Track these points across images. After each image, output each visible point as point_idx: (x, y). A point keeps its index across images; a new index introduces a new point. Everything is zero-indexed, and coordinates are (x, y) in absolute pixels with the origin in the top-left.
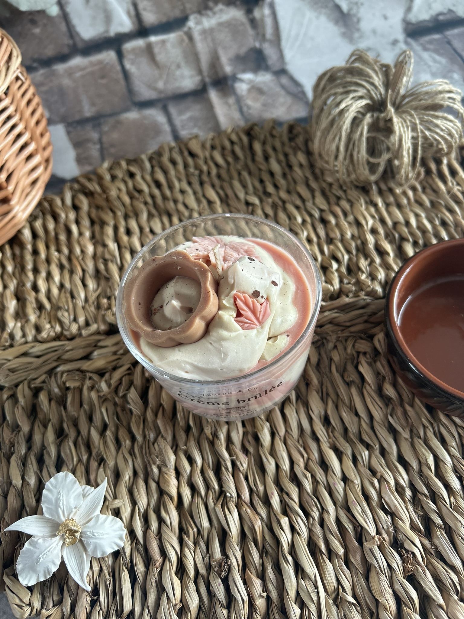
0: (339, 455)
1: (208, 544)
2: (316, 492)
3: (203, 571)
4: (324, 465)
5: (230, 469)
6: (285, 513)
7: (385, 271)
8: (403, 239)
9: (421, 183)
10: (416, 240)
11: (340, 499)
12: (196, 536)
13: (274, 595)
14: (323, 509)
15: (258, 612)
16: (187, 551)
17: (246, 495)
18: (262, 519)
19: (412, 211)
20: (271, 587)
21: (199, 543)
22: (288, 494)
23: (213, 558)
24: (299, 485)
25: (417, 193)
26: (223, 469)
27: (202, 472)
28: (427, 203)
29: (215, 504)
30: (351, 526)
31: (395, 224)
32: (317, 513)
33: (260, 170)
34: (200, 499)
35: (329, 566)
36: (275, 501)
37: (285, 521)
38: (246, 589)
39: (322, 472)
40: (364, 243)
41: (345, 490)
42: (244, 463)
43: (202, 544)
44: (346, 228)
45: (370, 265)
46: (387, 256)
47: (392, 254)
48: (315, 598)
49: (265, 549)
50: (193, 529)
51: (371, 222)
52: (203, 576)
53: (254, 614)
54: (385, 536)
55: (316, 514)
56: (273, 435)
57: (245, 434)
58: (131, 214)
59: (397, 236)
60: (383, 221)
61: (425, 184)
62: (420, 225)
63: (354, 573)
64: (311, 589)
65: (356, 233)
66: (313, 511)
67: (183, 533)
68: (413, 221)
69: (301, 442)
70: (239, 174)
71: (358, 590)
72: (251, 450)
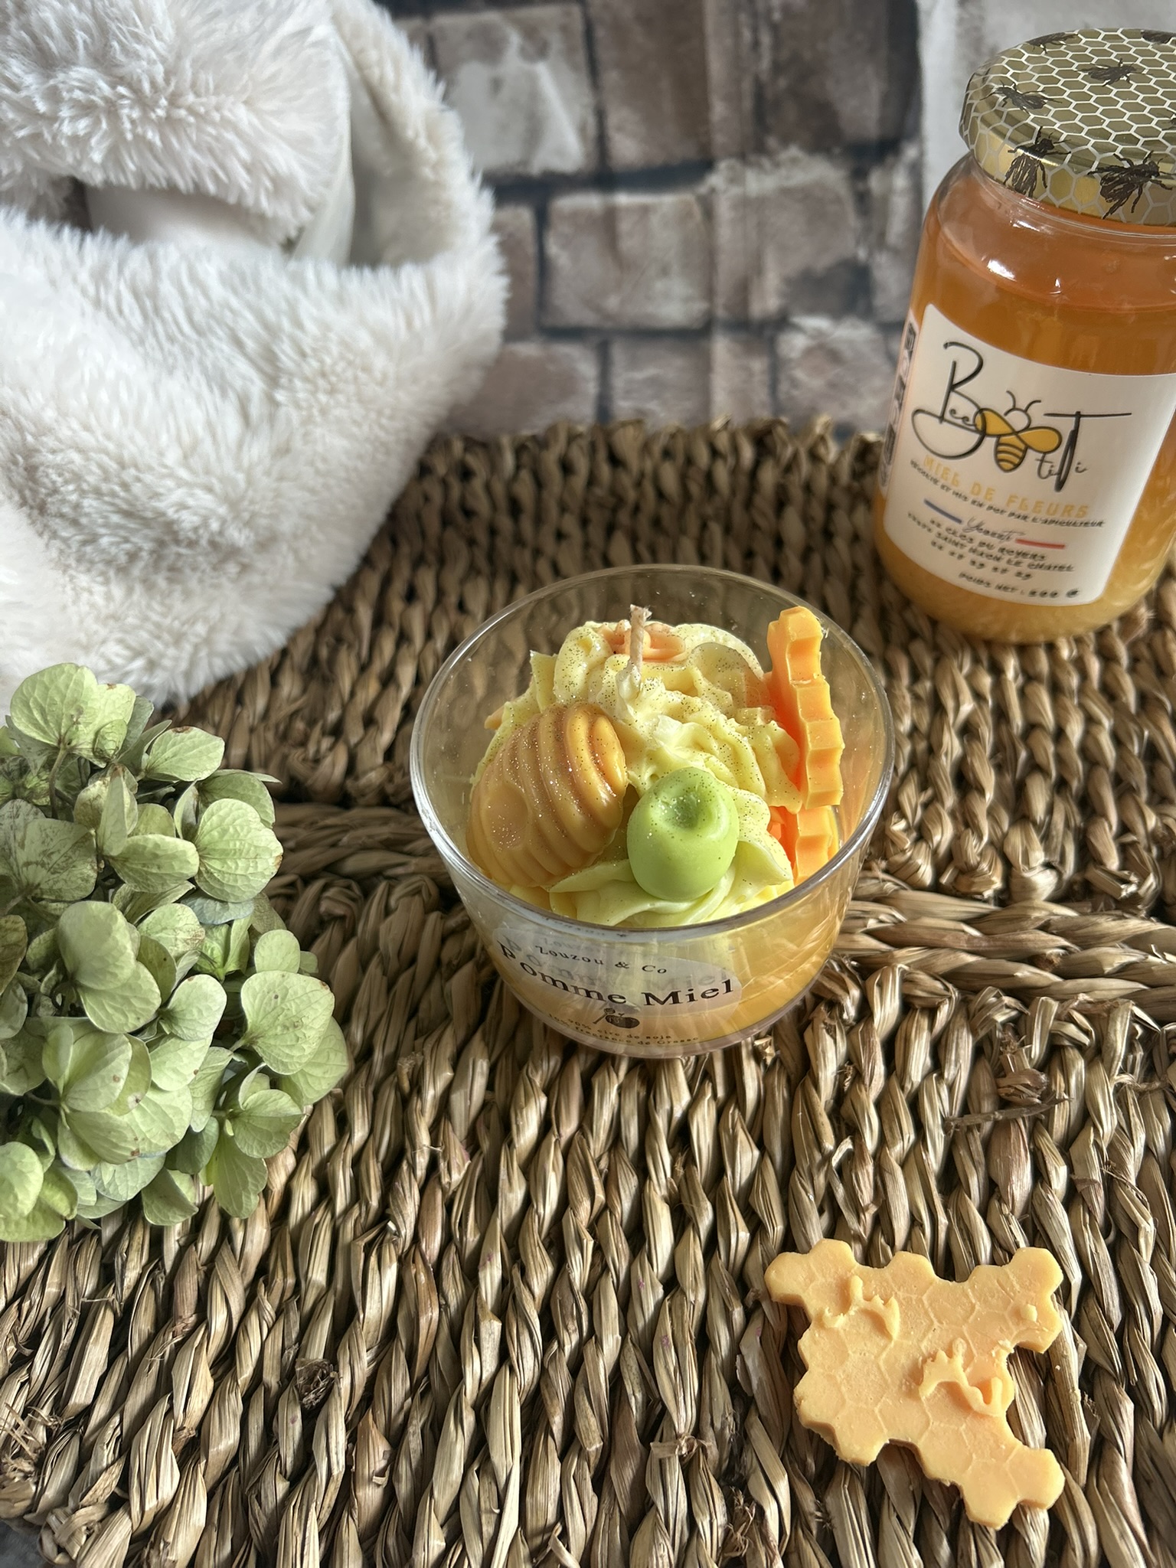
0: (682, 1221)
1: (307, 1323)
2: (592, 1291)
3: (271, 1378)
4: (638, 1235)
5: (421, 1172)
6: (501, 1312)
7: (956, 828)
8: (1035, 767)
9: (1132, 647)
10: (1067, 776)
11: (641, 1324)
12: (288, 1294)
13: (404, 1488)
14: (592, 1330)
15: (356, 1516)
16: (254, 1320)
17: (433, 1244)
18: (444, 1307)
19: (1082, 706)
20: (404, 1469)
21: (287, 1316)
22: (524, 1271)
23: (304, 1356)
24: (561, 1262)
25: (1115, 667)
26: (405, 1167)
27: (357, 1161)
28: (1131, 698)
29: (355, 1237)
30: (639, 1396)
31: (1032, 727)
32: (575, 1337)
33: (755, 526)
34: (329, 1217)
35: (554, 1469)
36: (491, 1277)
37: (491, 1329)
38: (348, 1453)
39: (624, 1246)
40: (933, 751)
41: (659, 1306)
42: (457, 1170)
43: (295, 1318)
44: (905, 706)
45: (926, 806)
46: (977, 796)
47: (989, 795)
48: (488, 1530)
49: (429, 1378)
50: (285, 1276)
51: (968, 706)
52: (267, 1390)
53: (345, 1514)
54: (710, 1443)
55: (570, 1341)
56: (546, 1126)
57: (485, 1105)
58: (431, 557)
59: (1023, 755)
60: (1001, 714)
61: (1144, 651)
62: (1090, 744)
63: (605, 1505)
64: (488, 1502)
65: (924, 725)
66: (566, 1328)
67: (261, 1280)
68: (1075, 731)
69: (603, 1164)
70: (704, 526)
71: (600, 1549)
72: (486, 1145)
